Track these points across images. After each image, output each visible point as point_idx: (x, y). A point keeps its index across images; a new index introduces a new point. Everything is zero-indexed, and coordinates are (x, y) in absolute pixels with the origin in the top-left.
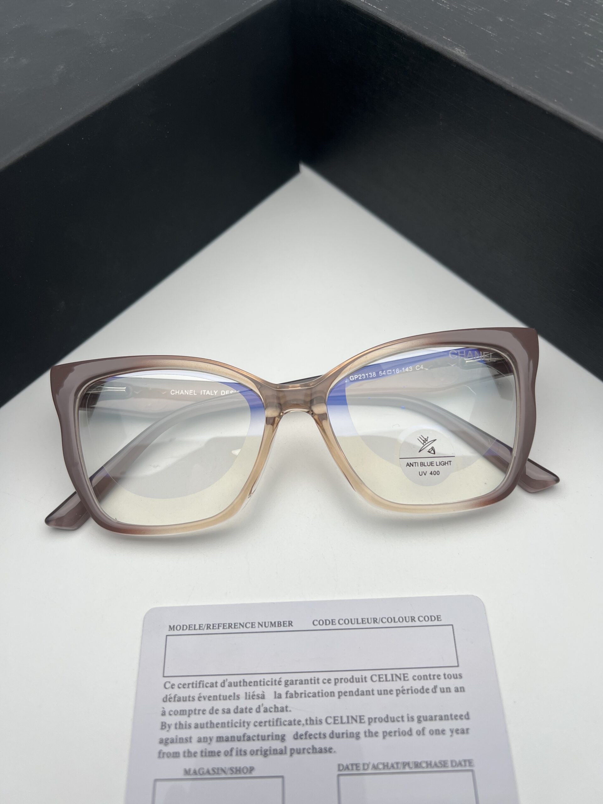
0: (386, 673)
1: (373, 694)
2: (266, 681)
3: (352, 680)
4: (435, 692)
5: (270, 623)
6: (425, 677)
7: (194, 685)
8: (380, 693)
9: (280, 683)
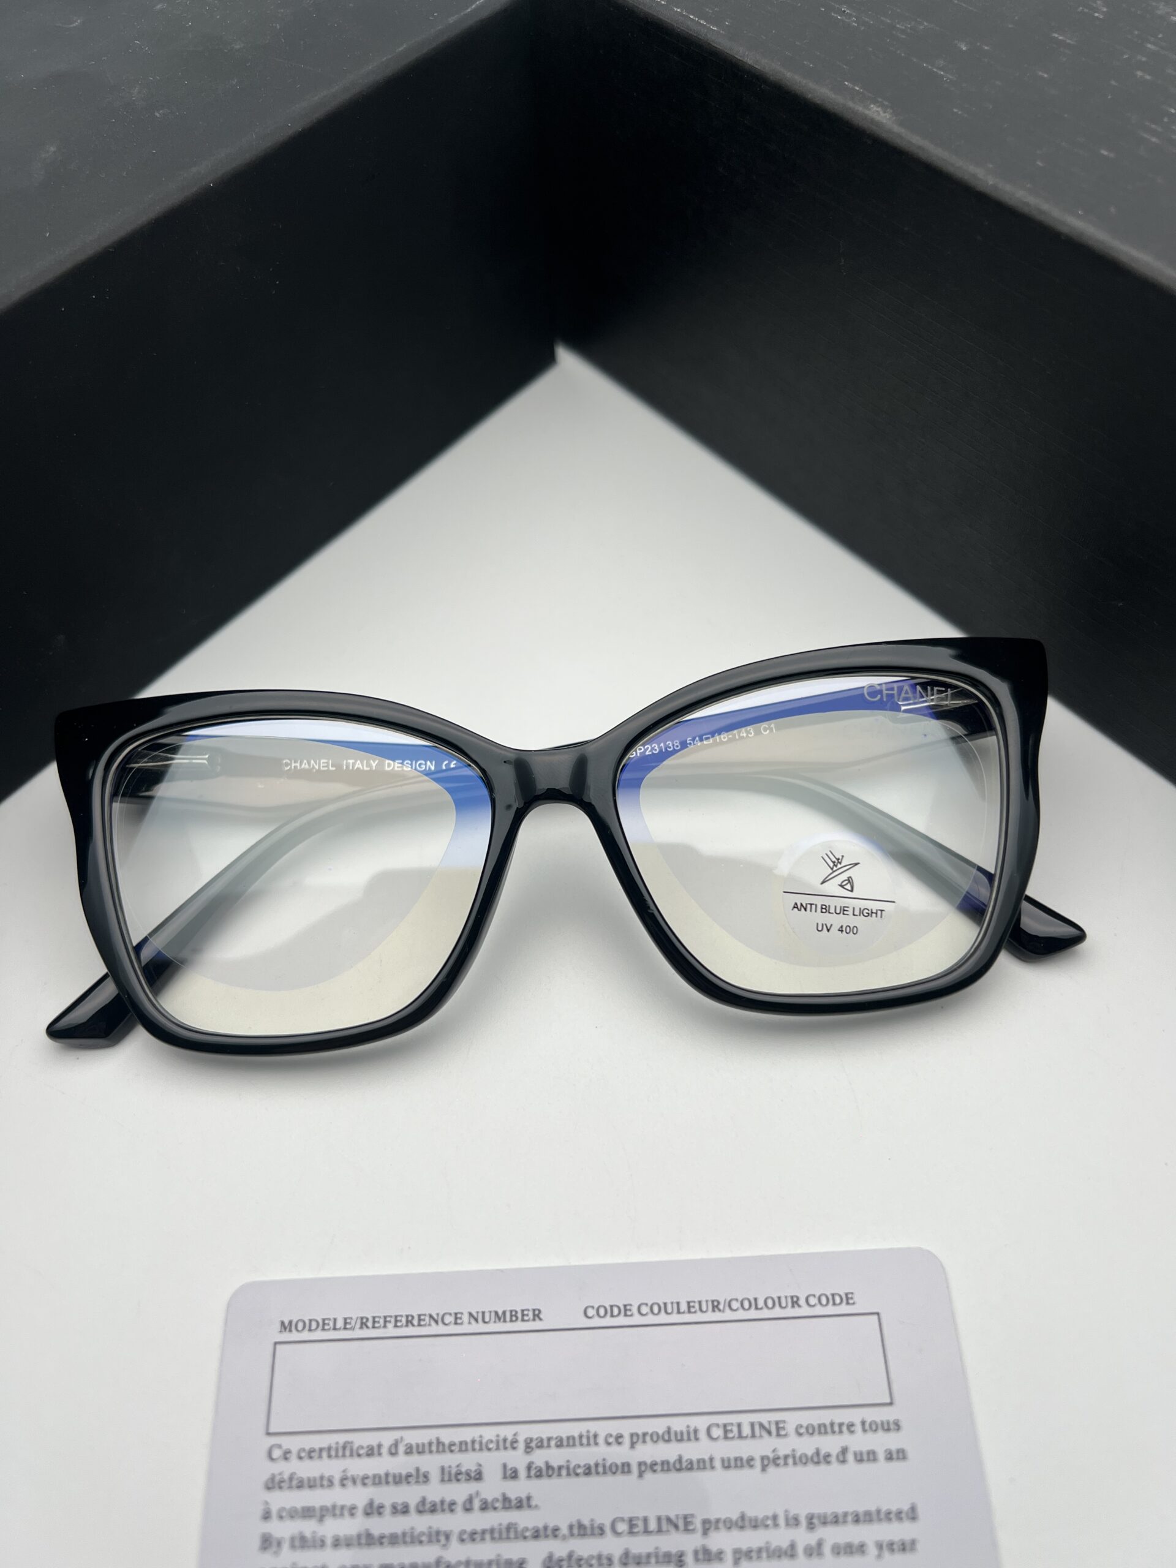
0: (739, 1421)
1: (713, 1468)
2: (484, 1441)
3: (668, 1436)
4: (844, 1461)
5: (493, 1314)
6: (823, 1429)
7: (333, 1453)
8: (727, 1465)
9: (515, 1445)
